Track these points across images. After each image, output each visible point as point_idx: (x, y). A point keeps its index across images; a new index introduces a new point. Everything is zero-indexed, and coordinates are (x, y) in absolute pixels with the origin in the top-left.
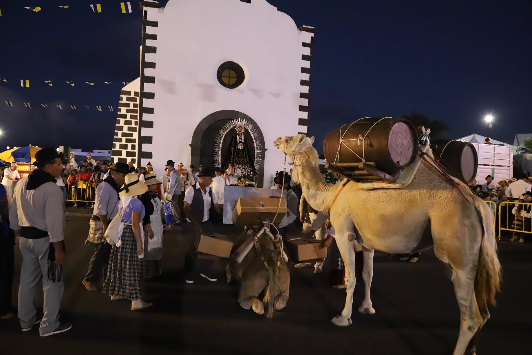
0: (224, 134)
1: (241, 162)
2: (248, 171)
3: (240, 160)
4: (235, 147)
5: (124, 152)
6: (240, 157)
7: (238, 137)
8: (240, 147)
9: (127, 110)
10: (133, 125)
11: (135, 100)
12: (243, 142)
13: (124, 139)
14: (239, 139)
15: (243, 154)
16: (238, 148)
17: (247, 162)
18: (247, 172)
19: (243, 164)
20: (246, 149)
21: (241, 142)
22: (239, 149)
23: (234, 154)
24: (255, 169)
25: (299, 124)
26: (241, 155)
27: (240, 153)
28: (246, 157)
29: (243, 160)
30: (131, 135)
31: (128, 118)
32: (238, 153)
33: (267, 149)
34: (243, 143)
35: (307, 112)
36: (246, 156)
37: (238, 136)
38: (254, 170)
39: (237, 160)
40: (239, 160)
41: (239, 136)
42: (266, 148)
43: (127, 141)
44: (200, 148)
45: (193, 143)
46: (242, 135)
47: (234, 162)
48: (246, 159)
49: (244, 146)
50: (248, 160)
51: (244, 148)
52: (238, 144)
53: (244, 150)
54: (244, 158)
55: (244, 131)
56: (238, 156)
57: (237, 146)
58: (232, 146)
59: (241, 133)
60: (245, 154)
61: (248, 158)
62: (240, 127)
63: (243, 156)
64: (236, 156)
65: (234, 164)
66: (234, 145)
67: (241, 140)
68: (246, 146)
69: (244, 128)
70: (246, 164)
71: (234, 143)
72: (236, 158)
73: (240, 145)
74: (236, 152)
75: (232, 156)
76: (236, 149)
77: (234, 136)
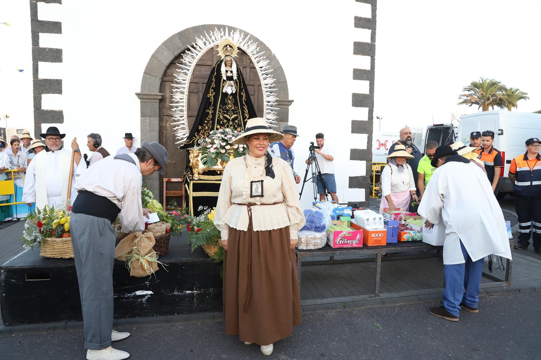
1: (231, 123)
3: (228, 117)
4: (217, 89)
6: (228, 111)
7: (223, 69)
8: (229, 89)
12: (234, 79)
14: (227, 71)
15: (236, 104)
16: (224, 91)
19: (234, 126)
20: (244, 94)
21: (230, 78)
22: (226, 94)
23: (215, 105)
25: (354, 53)
26: (230, 106)
27: (229, 102)
28: (243, 113)
29: (236, 118)
32: (224, 103)
33: (293, 101)
34: (236, 82)
35: (369, 28)
36: (243, 110)
37: (223, 65)
39: (221, 117)
40: (226, 118)
41: (226, 65)
42: (290, 98)
44: (158, 101)
45: (145, 90)
46: (233, 64)
47: (216, 121)
48: (243, 115)
49: (238, 87)
50: (247, 117)
51: (238, 91)
52: (225, 83)
53: (238, 96)
54: (237, 113)
55: (236, 56)
56: (223, 110)
57: (221, 87)
58: (211, 87)
59: (230, 60)
60: (239, 105)
61: (248, 114)
62: (228, 46)
63: (236, 109)
64: (220, 110)
65: (215, 126)
66: (214, 86)
67: (232, 74)
68: (243, 88)
69: (238, 49)
70: (243, 125)
71: (214, 81)
72: (219, 113)
73: (227, 85)
74: (219, 101)
75: (211, 110)
76: (221, 93)
77: (216, 65)
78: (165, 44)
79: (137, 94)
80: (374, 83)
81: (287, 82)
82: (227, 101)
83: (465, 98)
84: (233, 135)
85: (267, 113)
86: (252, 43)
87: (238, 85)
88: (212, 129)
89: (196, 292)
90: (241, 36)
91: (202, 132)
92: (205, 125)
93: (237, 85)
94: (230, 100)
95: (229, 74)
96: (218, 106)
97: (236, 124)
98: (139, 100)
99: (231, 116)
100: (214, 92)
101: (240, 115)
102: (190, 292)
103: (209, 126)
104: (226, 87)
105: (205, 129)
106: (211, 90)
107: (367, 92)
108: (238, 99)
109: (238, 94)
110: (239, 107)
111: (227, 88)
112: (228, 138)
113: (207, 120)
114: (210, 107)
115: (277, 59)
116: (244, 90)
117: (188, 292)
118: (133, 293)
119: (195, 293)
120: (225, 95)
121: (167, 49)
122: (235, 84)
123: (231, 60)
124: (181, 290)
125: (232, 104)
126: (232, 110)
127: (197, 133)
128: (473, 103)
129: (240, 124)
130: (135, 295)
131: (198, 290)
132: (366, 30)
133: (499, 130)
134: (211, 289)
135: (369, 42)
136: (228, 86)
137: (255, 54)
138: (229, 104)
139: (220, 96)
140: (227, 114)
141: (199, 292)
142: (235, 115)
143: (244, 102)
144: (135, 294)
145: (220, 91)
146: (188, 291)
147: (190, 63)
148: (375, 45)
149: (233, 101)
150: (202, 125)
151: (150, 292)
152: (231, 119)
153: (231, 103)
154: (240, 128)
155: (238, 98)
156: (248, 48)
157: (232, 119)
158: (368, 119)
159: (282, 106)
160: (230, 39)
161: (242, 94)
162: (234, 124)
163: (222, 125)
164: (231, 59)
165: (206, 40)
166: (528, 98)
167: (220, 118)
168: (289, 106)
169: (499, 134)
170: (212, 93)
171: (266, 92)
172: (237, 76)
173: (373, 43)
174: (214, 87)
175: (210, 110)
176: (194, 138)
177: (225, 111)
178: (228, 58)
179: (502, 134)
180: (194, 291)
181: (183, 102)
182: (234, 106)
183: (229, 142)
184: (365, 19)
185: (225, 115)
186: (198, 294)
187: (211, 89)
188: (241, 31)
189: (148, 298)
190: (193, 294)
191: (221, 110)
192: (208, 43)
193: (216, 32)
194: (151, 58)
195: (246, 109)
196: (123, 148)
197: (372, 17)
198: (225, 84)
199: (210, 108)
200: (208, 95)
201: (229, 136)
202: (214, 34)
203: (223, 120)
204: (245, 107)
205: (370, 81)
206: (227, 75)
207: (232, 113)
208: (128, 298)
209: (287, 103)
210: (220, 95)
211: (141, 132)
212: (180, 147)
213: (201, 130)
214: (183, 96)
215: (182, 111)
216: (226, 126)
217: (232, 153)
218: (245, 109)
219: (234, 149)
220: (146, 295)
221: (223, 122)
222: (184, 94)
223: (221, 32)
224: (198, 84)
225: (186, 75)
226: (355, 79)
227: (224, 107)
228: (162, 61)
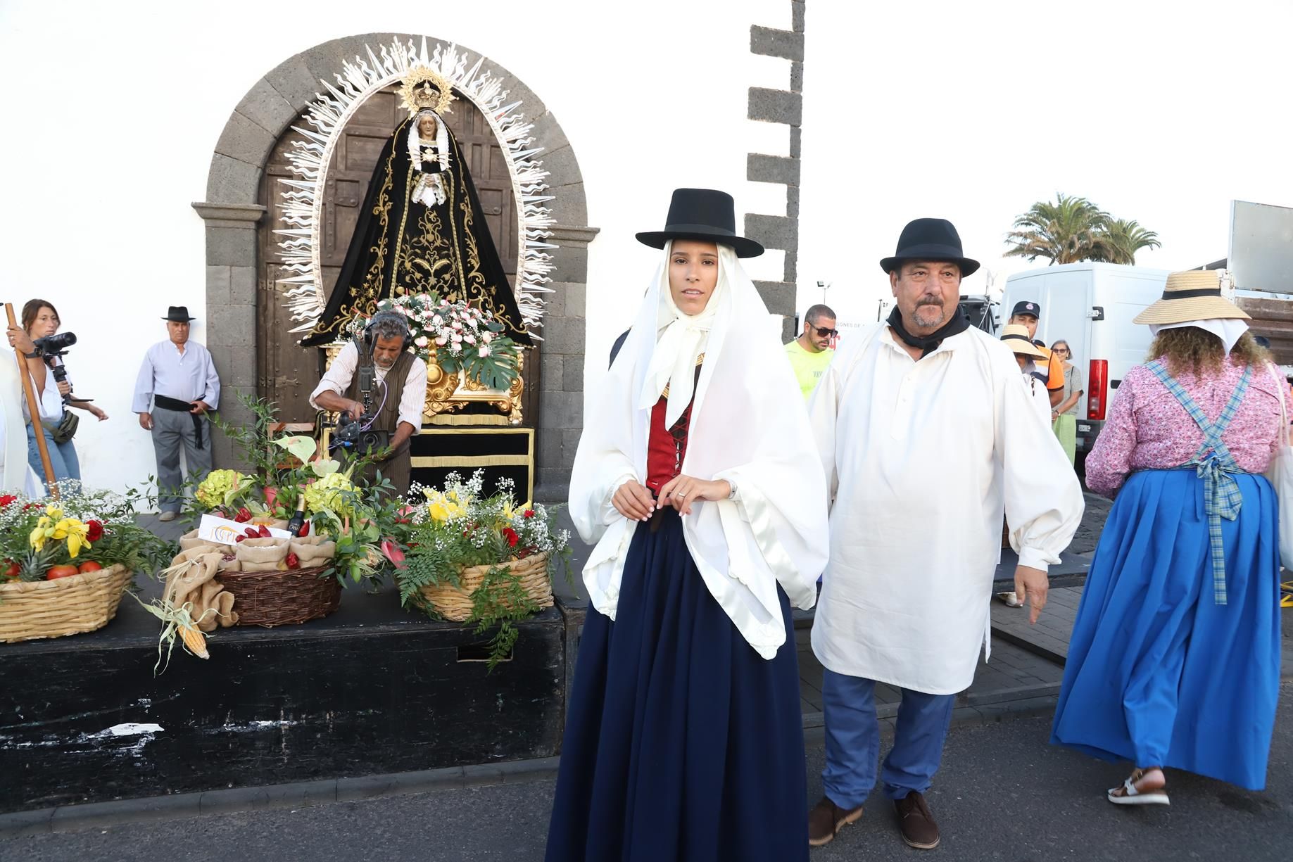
0: (334, 121)
1: (433, 280)
2: (467, 326)
3: (426, 265)
4: (398, 194)
6: (424, 249)
7: (414, 142)
8: (428, 193)
12: (443, 168)
14: (423, 149)
15: (445, 232)
16: (415, 200)
17: (469, 283)
18: (458, 332)
19: (441, 288)
20: (467, 209)
21: (431, 167)
22: (421, 206)
23: (392, 235)
24: (517, 318)
25: (753, 115)
26: (430, 237)
27: (429, 226)
28: (465, 256)
29: (446, 269)
32: (414, 230)
33: (599, 231)
34: (446, 178)
35: (786, 56)
36: (464, 247)
37: (414, 132)
38: (517, 327)
39: (408, 265)
40: (418, 268)
41: (421, 134)
42: (591, 224)
44: (253, 225)
45: (217, 194)
46: (439, 131)
47: (394, 276)
48: (465, 263)
49: (453, 189)
50: (474, 267)
51: (452, 200)
52: (417, 178)
53: (451, 213)
54: (447, 256)
55: (448, 110)
56: (413, 247)
57: (408, 188)
58: (384, 188)
59: (431, 119)
60: (455, 236)
61: (478, 260)
62: (427, 85)
63: (446, 244)
64: (404, 247)
65: (392, 287)
66: (391, 185)
67: (436, 156)
68: (465, 194)
69: (452, 93)
70: (464, 287)
71: (391, 173)
72: (402, 254)
73: (423, 183)
74: (403, 224)
75: (382, 247)
76: (406, 204)
77: (395, 133)
78: (271, 79)
79: (198, 207)
80: (797, 191)
81: (584, 183)
82: (422, 225)
83: (1020, 240)
84: (437, 312)
85: (526, 257)
86: (489, 78)
87: (453, 184)
88: (384, 295)
89: (286, 722)
90: (460, 60)
91: (359, 303)
92: (366, 285)
93: (449, 185)
94: (430, 221)
95: (429, 156)
96: (400, 236)
97: (446, 282)
98: (203, 221)
99: (432, 262)
100: (389, 200)
101: (456, 260)
102: (268, 723)
103: (377, 289)
104: (421, 188)
105: (366, 297)
106: (383, 197)
107: (782, 212)
108: (452, 220)
109: (452, 208)
110: (456, 240)
111: (423, 190)
112: (422, 317)
113: (371, 273)
114: (380, 241)
115: (558, 126)
116: (467, 197)
117: (264, 723)
118: (103, 732)
119: (285, 724)
120: (419, 208)
121: (276, 92)
122: (445, 181)
123: (435, 119)
124: (243, 717)
125: (436, 233)
126: (436, 248)
127: (345, 306)
128: (1037, 253)
129: (456, 284)
130: (110, 737)
131: (291, 717)
132: (780, 60)
133: (1095, 308)
134: (330, 715)
135: (787, 88)
136: (424, 187)
137: (495, 107)
138: (428, 232)
139: (405, 213)
140: (423, 258)
141: (295, 723)
142: (445, 261)
143: (466, 228)
144: (111, 732)
145: (405, 197)
146: (262, 722)
147: (327, 125)
148: (800, 98)
149: (438, 226)
150: (358, 285)
151: (154, 728)
152: (432, 271)
153: (434, 229)
154: (456, 292)
155: (452, 217)
156: (479, 92)
157: (436, 270)
158: (783, 279)
159: (571, 242)
160: (433, 66)
161: (462, 208)
162: (441, 284)
163: (411, 286)
164: (433, 117)
165: (370, 66)
166: (1159, 245)
167: (405, 268)
168: (589, 244)
169: (1094, 319)
170: (385, 203)
171: (526, 203)
172: (449, 162)
173: (797, 93)
174: (390, 188)
175: (379, 246)
176: (337, 319)
177: (417, 250)
178: (427, 117)
179: (1100, 317)
180: (282, 722)
181: (310, 225)
182: (442, 239)
183: (425, 328)
184: (777, 33)
185: (418, 261)
186: (291, 728)
187: (383, 194)
188: (460, 50)
189: (149, 744)
190: (277, 729)
191: (409, 247)
192: (374, 75)
193: (395, 49)
194: (234, 114)
195: (473, 246)
196: (163, 343)
197: (794, 28)
198: (417, 182)
199: (379, 243)
200: (376, 208)
201: (424, 314)
202: (390, 52)
203: (413, 273)
204: (469, 242)
205: (788, 185)
206: (424, 160)
207: (435, 256)
208: (88, 745)
209: (582, 236)
210: (406, 209)
211: (207, 304)
212: (302, 340)
213: (355, 298)
214: (310, 209)
215: (305, 248)
216: (419, 288)
217: (434, 356)
218: (471, 246)
219: (437, 345)
220: (142, 736)
221: (412, 279)
222: (312, 204)
223: (408, 50)
224: (357, 184)
225: (317, 156)
226: (752, 180)
227: (415, 239)
228: (264, 122)
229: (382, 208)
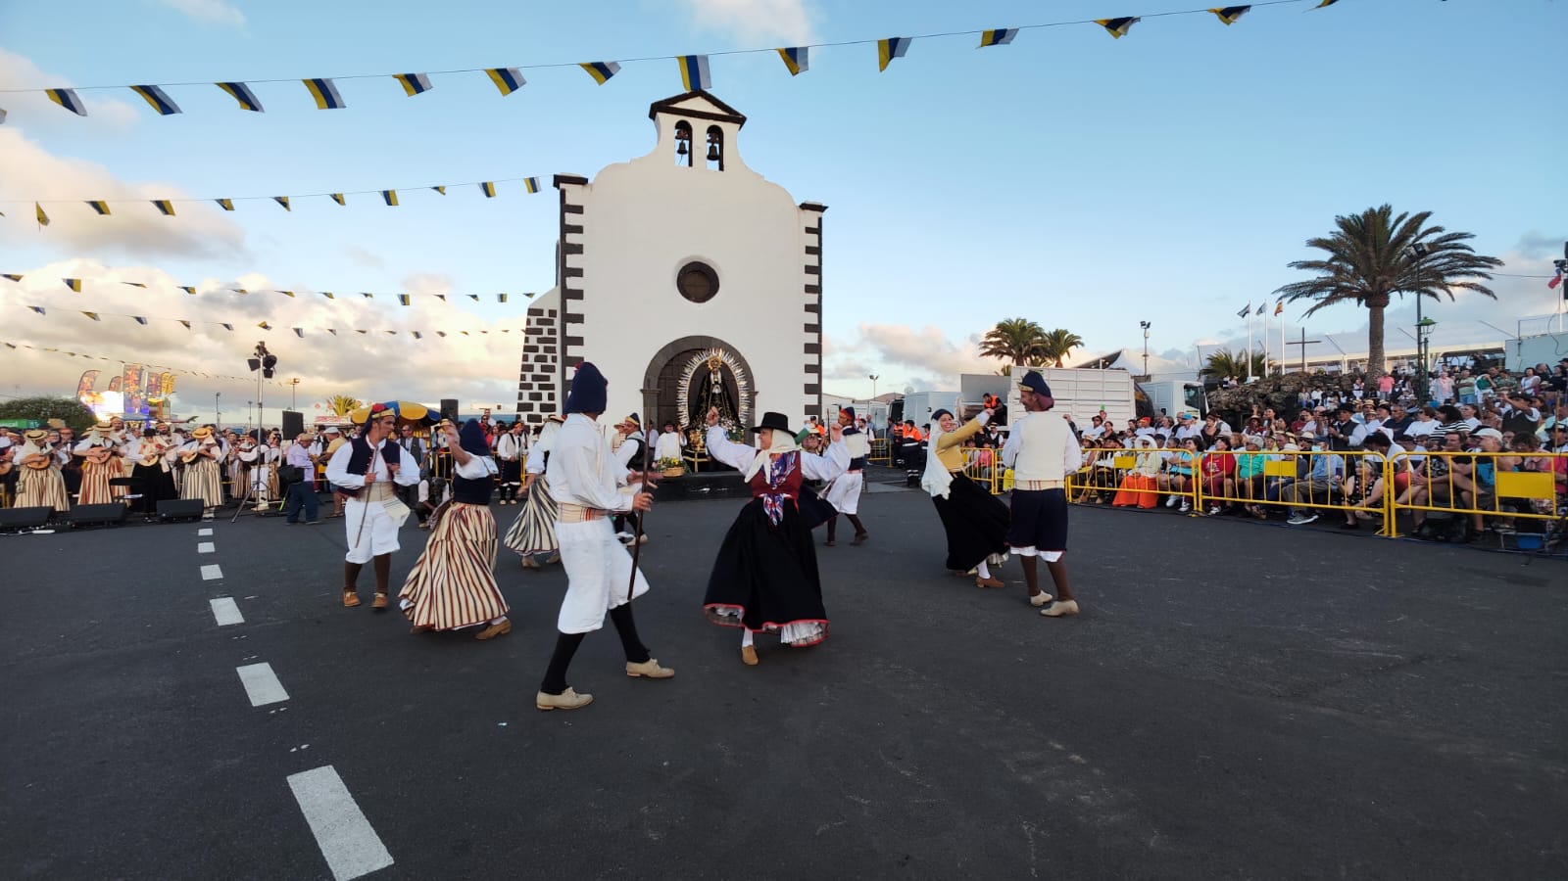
0: (690, 372)
4: (709, 390)
5: (537, 405)
7: (712, 376)
8: (717, 390)
9: (538, 339)
10: (550, 362)
11: (551, 322)
13: (536, 385)
14: (714, 378)
15: (721, 400)
16: (713, 392)
17: (727, 413)
20: (726, 392)
21: (717, 383)
22: (715, 393)
23: (707, 401)
25: (806, 352)
27: (717, 398)
30: (547, 378)
31: (541, 352)
32: (713, 400)
33: (758, 392)
34: (720, 384)
36: (725, 403)
41: (713, 374)
42: (756, 390)
43: (541, 387)
44: (656, 395)
45: (646, 386)
46: (719, 373)
48: (726, 408)
51: (722, 391)
52: (713, 386)
53: (722, 395)
55: (720, 367)
56: (713, 404)
57: (711, 388)
58: (704, 389)
61: (730, 407)
62: (716, 361)
64: (710, 404)
67: (718, 379)
68: (725, 388)
69: (721, 362)
71: (706, 385)
73: (715, 387)
74: (710, 398)
76: (711, 393)
77: (707, 374)
78: (661, 351)
79: (641, 390)
80: (821, 375)
81: (755, 380)
82: (715, 398)
83: (992, 346)
93: (722, 387)
96: (709, 402)
98: (642, 394)
99: (718, 408)
100: (706, 392)
101: (723, 407)
106: (704, 391)
107: (816, 382)
108: (723, 397)
109: (722, 393)
110: (723, 402)
111: (715, 389)
113: (701, 411)
115: (746, 362)
116: (726, 390)
122: (720, 386)
126: (719, 405)
128: (1004, 354)
132: (814, 333)
135: (817, 342)
138: (716, 400)
139: (710, 395)
142: (721, 408)
149: (719, 398)
150: (698, 415)
158: (817, 403)
164: (717, 369)
166: (1082, 345)
168: (755, 396)
172: (721, 381)
173: (820, 343)
174: (706, 389)
176: (693, 424)
178: (715, 370)
184: (813, 325)
194: (650, 362)
197: (818, 323)
199: (703, 403)
200: (702, 394)
204: (727, 402)
205: (818, 373)
206: (715, 381)
209: (753, 394)
212: (683, 430)
213: (697, 418)
215: (684, 404)
218: (728, 404)
222: (685, 392)
226: (806, 373)
227: (713, 402)
229: (704, 394)
